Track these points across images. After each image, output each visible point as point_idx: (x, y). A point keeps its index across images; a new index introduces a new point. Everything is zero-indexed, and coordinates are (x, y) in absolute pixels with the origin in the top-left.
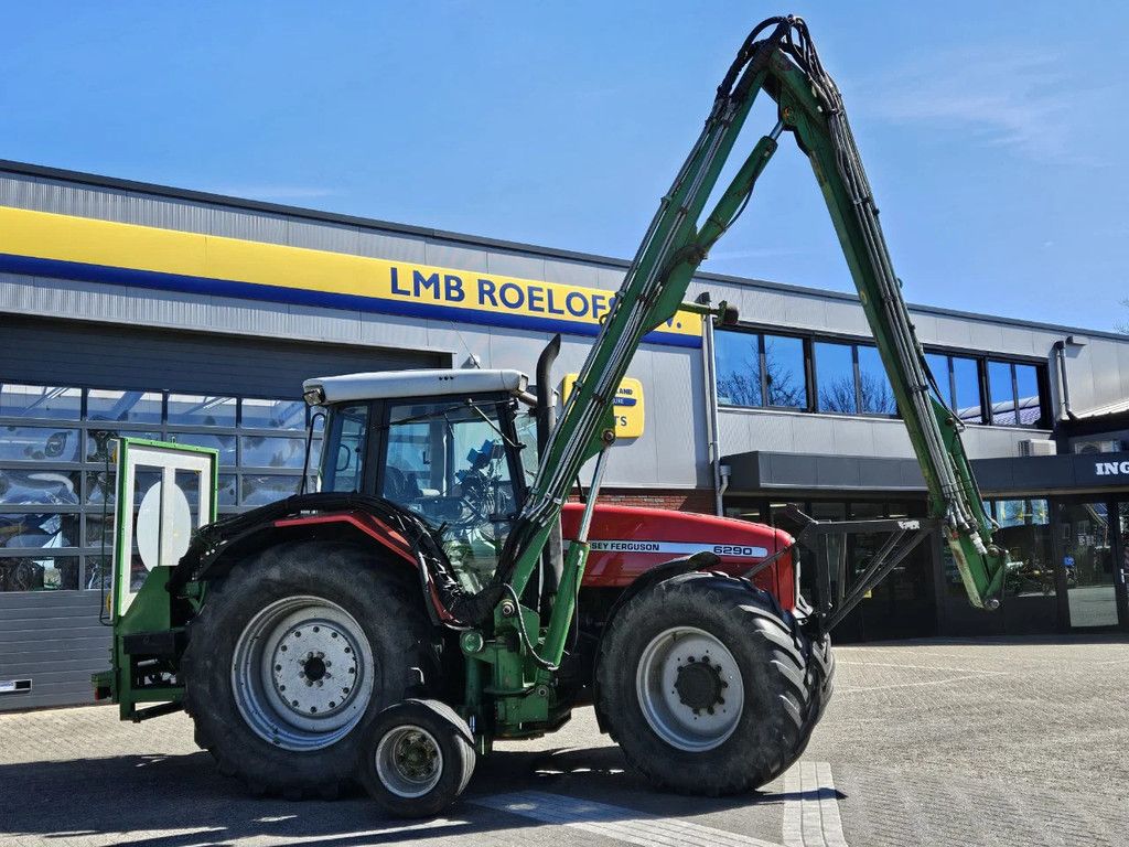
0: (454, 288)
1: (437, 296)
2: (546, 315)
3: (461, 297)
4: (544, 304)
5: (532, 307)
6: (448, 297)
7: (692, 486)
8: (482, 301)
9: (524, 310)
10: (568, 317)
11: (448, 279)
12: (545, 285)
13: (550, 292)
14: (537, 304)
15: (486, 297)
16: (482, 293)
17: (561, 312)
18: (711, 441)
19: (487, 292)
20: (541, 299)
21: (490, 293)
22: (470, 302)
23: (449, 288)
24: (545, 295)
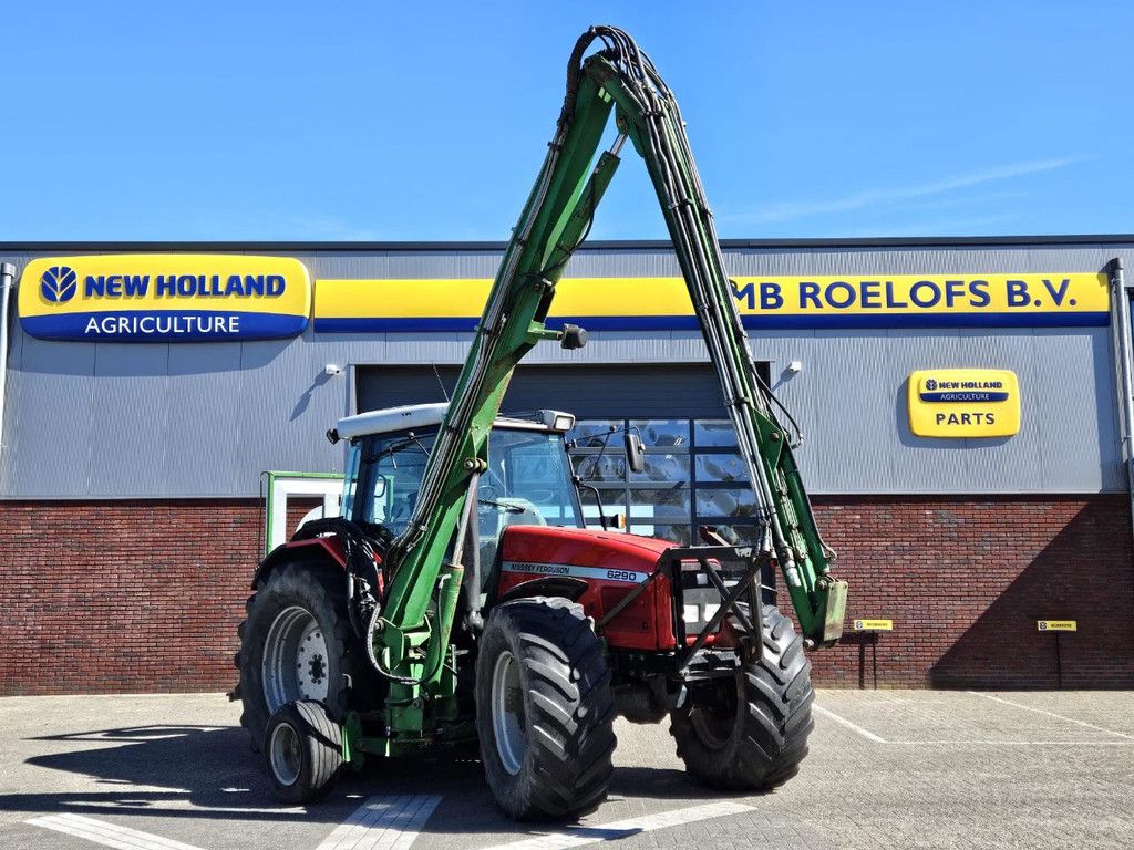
0: (771, 296)
1: (751, 305)
2: (885, 310)
3: (780, 302)
4: (882, 299)
5: (865, 304)
6: (764, 305)
7: (1095, 488)
8: (803, 304)
9: (856, 308)
10: (913, 309)
11: (764, 287)
12: (883, 279)
13: (889, 286)
14: (871, 300)
15: (809, 301)
16: (803, 296)
17: (904, 305)
18: (1123, 434)
19: (810, 295)
20: (877, 294)
21: (813, 296)
22: (791, 306)
23: (764, 296)
24: (882, 289)
